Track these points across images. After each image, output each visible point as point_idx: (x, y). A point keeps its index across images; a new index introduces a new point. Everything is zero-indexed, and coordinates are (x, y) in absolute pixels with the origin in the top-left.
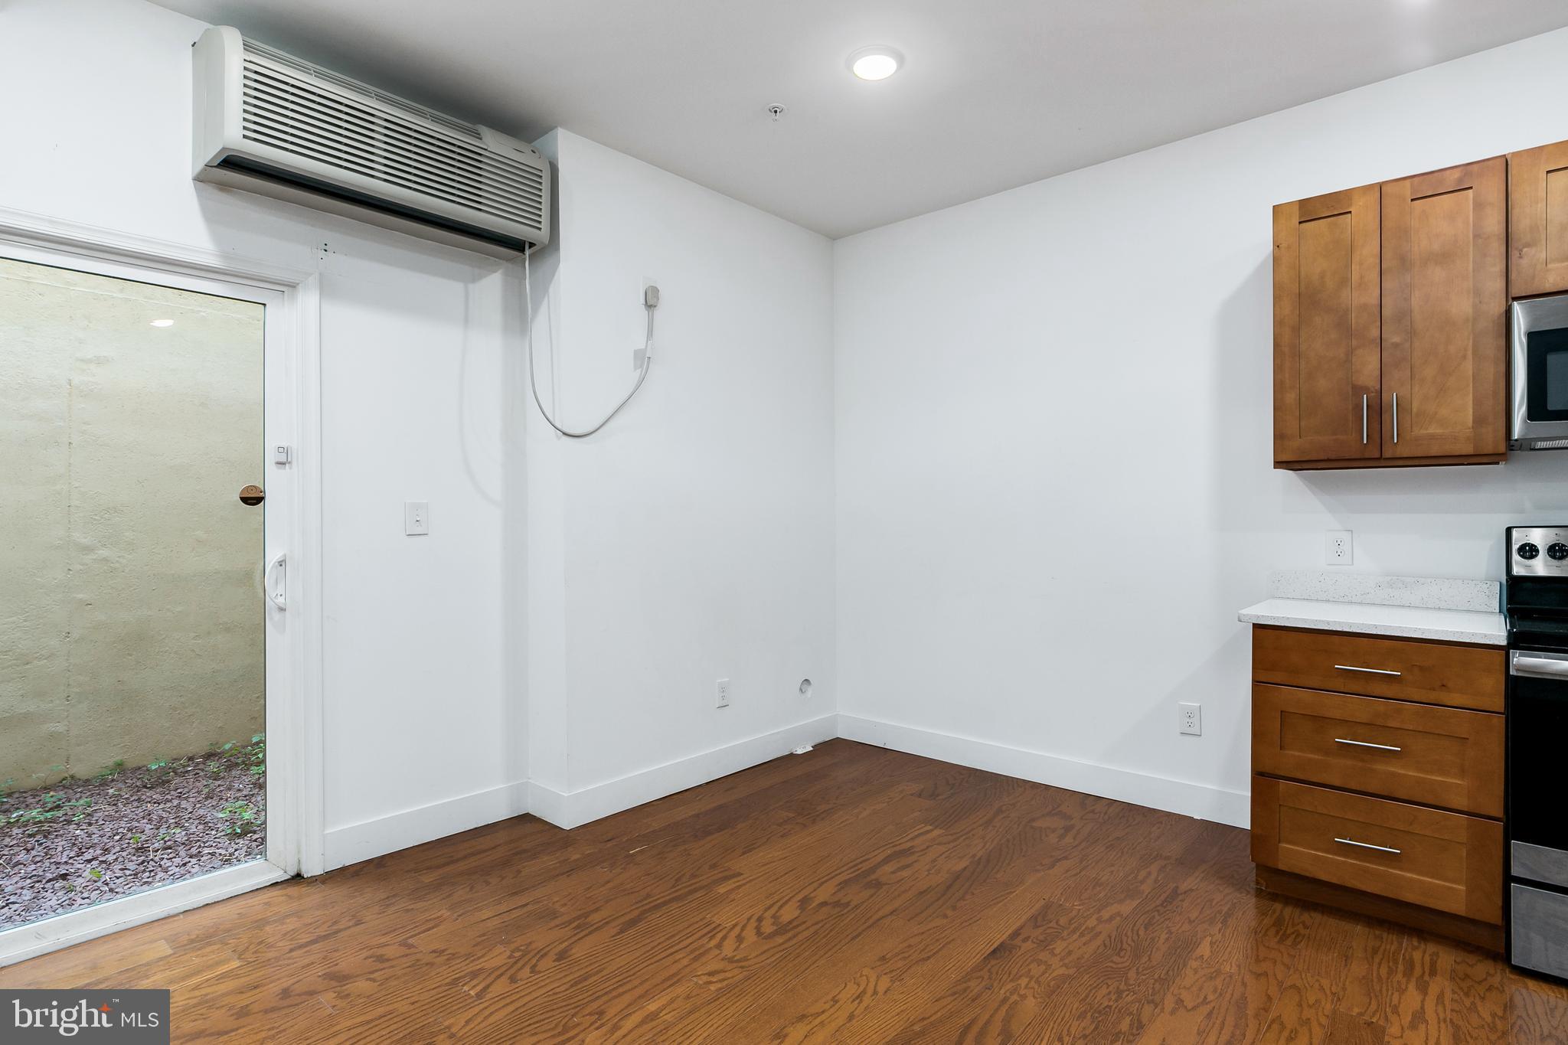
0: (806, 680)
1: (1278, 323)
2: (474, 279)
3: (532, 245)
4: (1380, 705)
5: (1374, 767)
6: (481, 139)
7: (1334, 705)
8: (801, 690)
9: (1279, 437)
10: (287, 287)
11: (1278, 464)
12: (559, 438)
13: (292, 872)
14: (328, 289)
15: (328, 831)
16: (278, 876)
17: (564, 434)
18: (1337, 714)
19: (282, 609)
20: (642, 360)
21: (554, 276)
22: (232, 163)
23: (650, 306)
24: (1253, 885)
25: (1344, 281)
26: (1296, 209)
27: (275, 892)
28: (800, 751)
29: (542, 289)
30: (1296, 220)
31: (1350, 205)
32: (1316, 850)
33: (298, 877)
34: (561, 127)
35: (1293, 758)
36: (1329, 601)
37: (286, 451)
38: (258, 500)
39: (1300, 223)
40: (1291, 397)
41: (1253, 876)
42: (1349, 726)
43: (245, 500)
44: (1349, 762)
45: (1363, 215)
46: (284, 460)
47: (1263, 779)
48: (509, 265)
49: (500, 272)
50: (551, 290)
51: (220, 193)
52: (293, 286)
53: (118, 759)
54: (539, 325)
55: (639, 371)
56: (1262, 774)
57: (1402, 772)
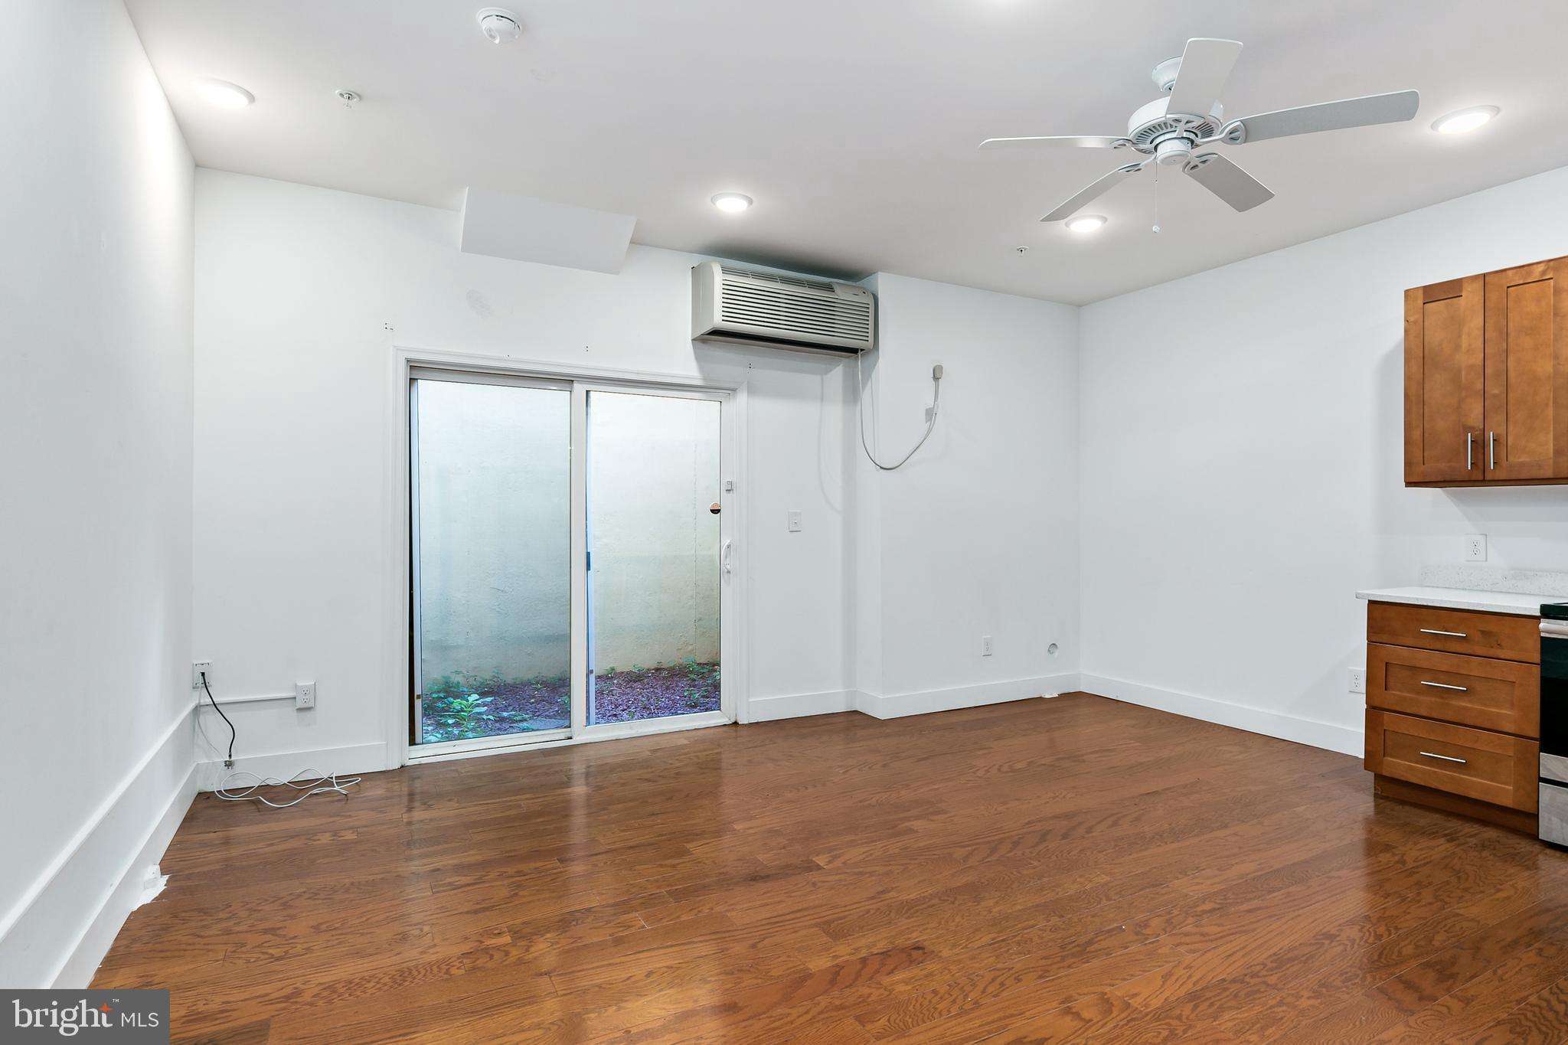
0: (1053, 644)
1: (1408, 378)
2: (827, 372)
3: (862, 350)
4: (1454, 659)
5: (1451, 702)
6: (834, 292)
7: (1423, 658)
8: (1049, 651)
9: (1408, 464)
10: (733, 390)
11: (1409, 484)
12: (878, 470)
13: (733, 721)
14: (752, 391)
15: (750, 700)
16: (726, 721)
17: (882, 468)
18: (1425, 665)
19: (729, 572)
20: (930, 414)
21: (875, 365)
22: (716, 333)
23: (936, 378)
24: (1373, 791)
25: (1457, 348)
26: (1421, 293)
27: (725, 728)
28: (1047, 697)
29: (868, 374)
30: (1420, 302)
31: (1461, 291)
32: (1411, 762)
33: (736, 723)
34: (881, 271)
35: (1395, 695)
36: (1466, 589)
37: (731, 483)
38: (718, 511)
39: (1424, 304)
40: (1417, 434)
41: (1371, 784)
42: (1434, 674)
43: (713, 511)
44: (1433, 699)
45: (1470, 298)
46: (730, 488)
47: (1374, 713)
48: (847, 360)
49: (841, 365)
50: (873, 375)
51: (704, 345)
52: (734, 390)
53: (612, 666)
54: (866, 395)
55: (928, 423)
56: (1374, 708)
57: (1469, 705)
